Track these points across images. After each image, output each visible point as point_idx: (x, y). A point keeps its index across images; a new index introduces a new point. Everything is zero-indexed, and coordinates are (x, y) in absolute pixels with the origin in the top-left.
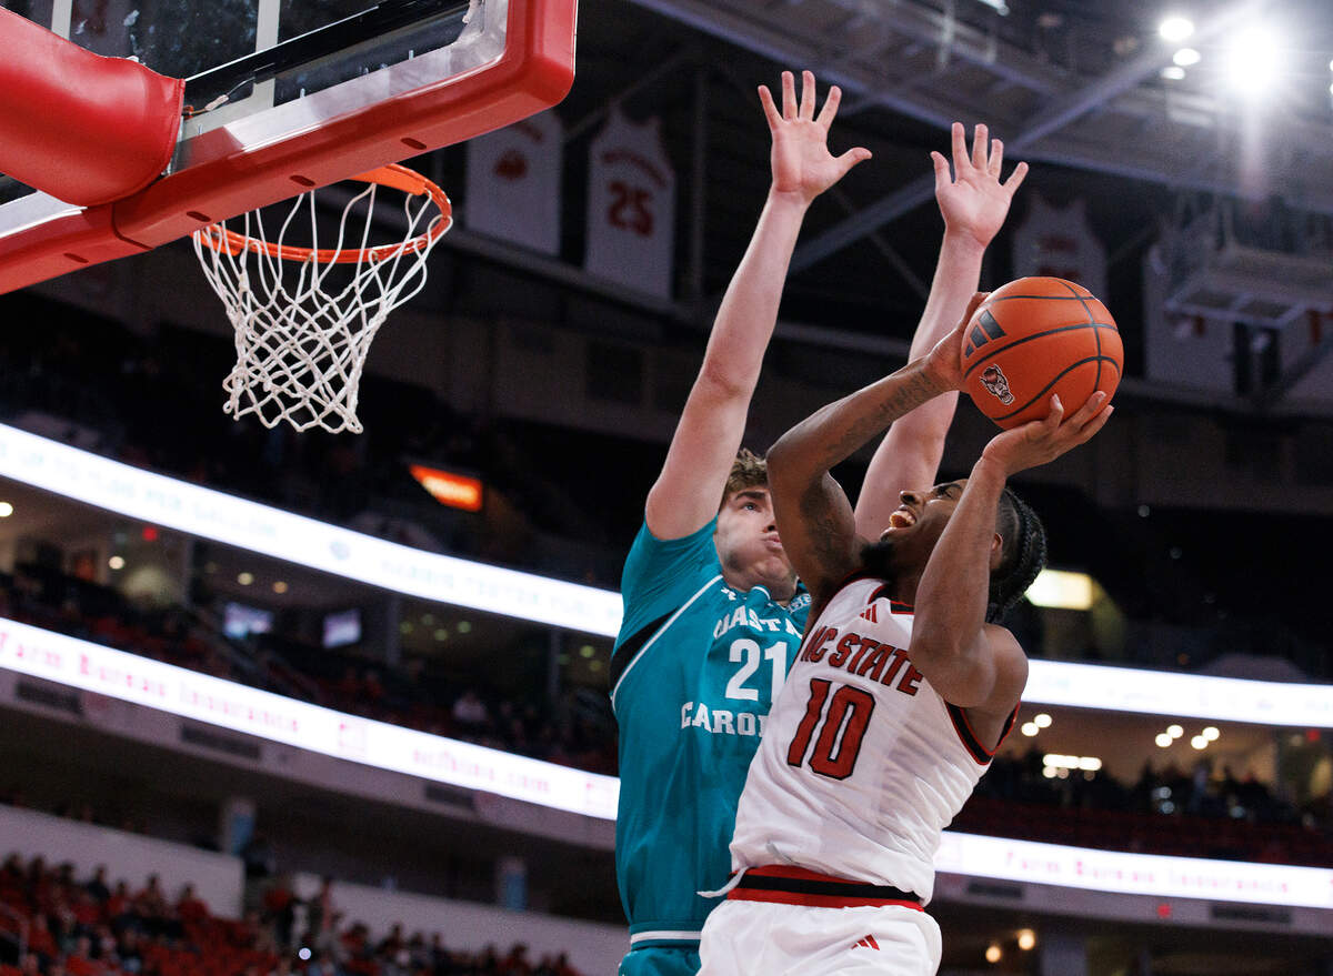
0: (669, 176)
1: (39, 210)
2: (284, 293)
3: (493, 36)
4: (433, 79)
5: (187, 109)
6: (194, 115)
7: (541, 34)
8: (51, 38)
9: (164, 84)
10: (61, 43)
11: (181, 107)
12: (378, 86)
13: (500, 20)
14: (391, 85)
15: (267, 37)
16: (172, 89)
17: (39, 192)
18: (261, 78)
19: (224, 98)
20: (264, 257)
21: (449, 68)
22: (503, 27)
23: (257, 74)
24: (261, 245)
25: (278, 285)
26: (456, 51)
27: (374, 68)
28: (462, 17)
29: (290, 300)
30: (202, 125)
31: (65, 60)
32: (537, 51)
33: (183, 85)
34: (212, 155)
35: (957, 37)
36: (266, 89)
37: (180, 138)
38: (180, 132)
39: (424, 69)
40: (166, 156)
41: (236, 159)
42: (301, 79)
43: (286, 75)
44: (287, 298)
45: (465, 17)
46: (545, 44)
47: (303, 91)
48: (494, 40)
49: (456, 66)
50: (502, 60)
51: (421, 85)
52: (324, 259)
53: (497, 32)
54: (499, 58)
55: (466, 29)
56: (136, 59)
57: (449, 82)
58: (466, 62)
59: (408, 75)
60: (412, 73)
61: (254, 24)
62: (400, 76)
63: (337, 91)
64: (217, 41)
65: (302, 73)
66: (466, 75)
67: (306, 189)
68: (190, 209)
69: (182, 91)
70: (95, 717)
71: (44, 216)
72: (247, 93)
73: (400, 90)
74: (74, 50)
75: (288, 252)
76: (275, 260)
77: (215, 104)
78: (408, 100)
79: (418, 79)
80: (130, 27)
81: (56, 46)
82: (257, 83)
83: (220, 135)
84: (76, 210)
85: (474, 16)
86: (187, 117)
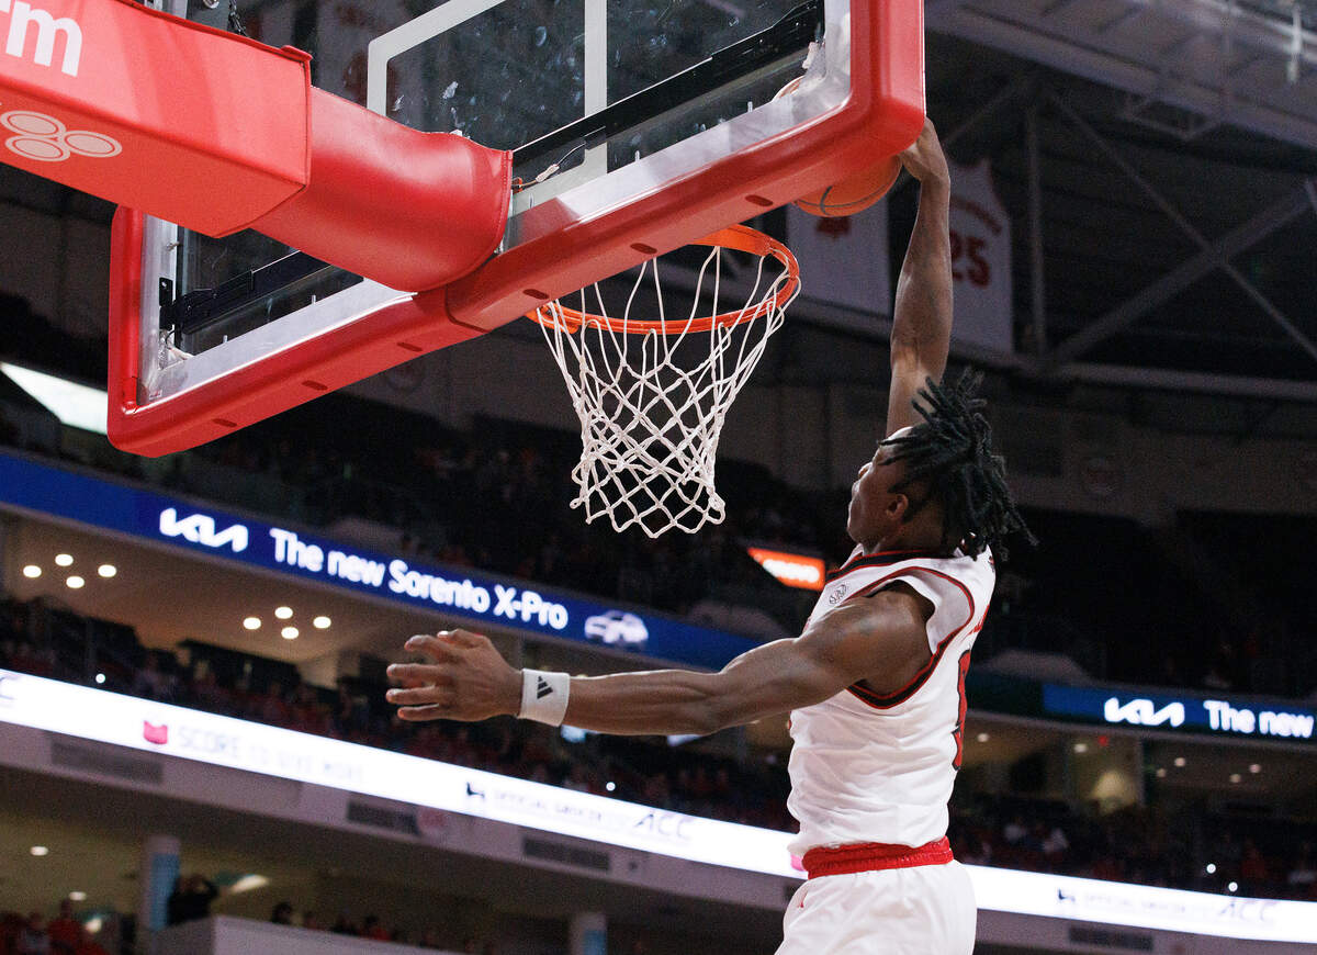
0: (1004, 221)
1: (368, 299)
2: (630, 370)
3: (836, 80)
4: (775, 131)
5: (518, 182)
6: (524, 188)
7: (888, 73)
8: (370, 116)
9: (490, 157)
10: (380, 121)
11: (510, 181)
12: (717, 142)
13: (844, 62)
14: (732, 140)
15: (596, 100)
16: (499, 162)
17: (367, 282)
18: (592, 142)
19: (554, 167)
20: (605, 333)
21: (792, 117)
22: (847, 70)
23: (586, 139)
24: (602, 322)
25: (623, 362)
26: (798, 99)
27: (711, 123)
28: (801, 63)
29: (638, 376)
30: (534, 196)
31: (386, 140)
32: (884, 92)
33: (511, 157)
34: (545, 228)
35: (1306, 45)
36: (597, 155)
37: (510, 214)
38: (511, 207)
39: (765, 121)
40: (498, 233)
41: (572, 230)
42: (635, 141)
43: (619, 138)
44: (634, 374)
45: (805, 62)
46: (893, 85)
47: (638, 153)
48: (837, 85)
49: (799, 116)
50: (848, 105)
51: (763, 139)
52: (674, 331)
53: (841, 75)
54: (845, 102)
55: (808, 75)
56: (459, 133)
57: (795, 131)
58: (810, 110)
59: (748, 128)
60: (753, 126)
61: (582, 88)
62: (740, 130)
63: (675, 151)
64: (543, 108)
65: (635, 135)
66: (813, 123)
67: (648, 256)
68: (529, 287)
69: (510, 163)
70: (432, 834)
71: (372, 305)
72: (578, 160)
73: (742, 145)
74: (394, 128)
75: (635, 326)
76: (619, 336)
77: (545, 174)
78: (750, 155)
79: (760, 132)
80: (450, 100)
81: (374, 124)
82: (589, 148)
83: (553, 206)
84: (406, 297)
85: (814, 62)
86: (516, 190)
